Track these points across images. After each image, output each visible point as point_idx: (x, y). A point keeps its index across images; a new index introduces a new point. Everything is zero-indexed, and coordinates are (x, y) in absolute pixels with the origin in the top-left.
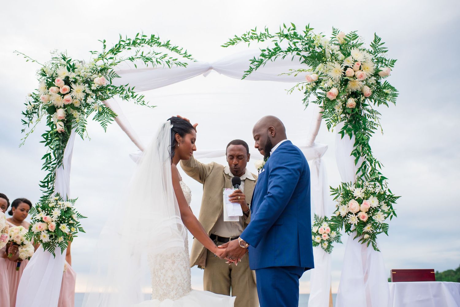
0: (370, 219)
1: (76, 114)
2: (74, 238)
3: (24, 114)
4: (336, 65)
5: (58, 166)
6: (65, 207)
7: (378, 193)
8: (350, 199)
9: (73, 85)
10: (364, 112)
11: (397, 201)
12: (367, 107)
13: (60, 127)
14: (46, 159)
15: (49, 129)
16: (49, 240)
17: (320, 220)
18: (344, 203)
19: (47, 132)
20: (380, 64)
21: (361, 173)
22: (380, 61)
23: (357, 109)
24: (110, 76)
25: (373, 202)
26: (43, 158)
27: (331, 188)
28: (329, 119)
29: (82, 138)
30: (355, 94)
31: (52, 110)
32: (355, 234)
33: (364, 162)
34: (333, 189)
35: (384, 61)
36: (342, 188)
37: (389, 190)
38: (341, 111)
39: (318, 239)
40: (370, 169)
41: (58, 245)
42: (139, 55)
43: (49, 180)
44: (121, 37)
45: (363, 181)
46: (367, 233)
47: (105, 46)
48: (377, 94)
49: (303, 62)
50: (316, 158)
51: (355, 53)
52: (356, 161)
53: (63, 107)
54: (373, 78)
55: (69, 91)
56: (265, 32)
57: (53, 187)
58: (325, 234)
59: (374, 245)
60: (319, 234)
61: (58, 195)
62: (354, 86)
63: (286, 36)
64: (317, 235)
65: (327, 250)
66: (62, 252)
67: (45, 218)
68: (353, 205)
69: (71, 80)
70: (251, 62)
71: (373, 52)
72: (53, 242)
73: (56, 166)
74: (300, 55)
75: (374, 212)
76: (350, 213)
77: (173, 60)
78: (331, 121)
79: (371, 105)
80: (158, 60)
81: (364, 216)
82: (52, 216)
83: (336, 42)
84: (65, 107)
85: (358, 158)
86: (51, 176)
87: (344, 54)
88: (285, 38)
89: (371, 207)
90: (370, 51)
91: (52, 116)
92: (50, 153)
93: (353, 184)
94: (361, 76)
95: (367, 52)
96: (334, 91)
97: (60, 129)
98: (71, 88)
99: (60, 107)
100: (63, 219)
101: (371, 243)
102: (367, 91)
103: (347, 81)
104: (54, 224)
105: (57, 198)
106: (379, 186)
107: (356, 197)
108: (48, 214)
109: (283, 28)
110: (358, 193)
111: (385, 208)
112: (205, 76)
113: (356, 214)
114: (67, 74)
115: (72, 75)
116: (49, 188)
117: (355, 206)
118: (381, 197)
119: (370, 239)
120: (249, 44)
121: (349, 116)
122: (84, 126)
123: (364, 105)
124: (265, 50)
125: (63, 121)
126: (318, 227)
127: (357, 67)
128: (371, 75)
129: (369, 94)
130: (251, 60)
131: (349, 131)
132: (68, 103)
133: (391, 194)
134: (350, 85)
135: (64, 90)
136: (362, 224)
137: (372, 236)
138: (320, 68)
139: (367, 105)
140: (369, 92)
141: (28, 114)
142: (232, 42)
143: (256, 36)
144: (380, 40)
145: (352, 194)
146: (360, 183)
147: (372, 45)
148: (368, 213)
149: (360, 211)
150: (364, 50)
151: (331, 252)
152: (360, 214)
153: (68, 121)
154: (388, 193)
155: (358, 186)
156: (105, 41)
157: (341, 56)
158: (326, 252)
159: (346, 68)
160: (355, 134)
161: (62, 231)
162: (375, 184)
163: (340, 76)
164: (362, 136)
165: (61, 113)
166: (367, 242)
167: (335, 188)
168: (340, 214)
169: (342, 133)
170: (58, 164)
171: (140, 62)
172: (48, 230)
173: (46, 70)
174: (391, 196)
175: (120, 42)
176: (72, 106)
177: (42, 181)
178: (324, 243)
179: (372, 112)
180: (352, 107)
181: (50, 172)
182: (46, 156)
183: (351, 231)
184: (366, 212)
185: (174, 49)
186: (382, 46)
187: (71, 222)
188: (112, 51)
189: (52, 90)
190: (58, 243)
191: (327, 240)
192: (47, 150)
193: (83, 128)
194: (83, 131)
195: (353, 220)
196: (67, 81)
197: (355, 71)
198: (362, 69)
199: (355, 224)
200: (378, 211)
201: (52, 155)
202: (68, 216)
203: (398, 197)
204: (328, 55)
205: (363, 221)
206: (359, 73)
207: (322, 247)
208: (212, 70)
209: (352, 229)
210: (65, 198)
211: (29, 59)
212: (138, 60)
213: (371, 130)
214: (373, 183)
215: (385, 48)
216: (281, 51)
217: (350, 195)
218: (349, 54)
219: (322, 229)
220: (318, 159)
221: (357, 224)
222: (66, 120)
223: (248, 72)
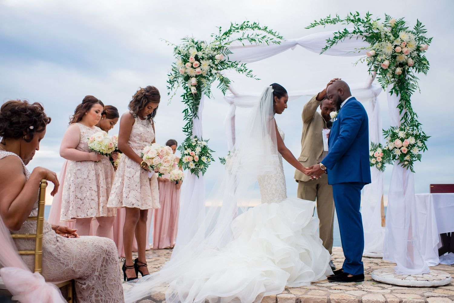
0: (409, 152)
1: (204, 80)
2: (209, 165)
3: (168, 82)
4: (388, 44)
5: (194, 117)
6: (203, 145)
7: (415, 134)
8: (396, 139)
9: (201, 61)
10: (408, 76)
11: (428, 139)
12: (410, 73)
13: (194, 90)
14: (185, 112)
15: (186, 92)
16: (195, 167)
17: (375, 146)
18: (392, 141)
19: (184, 94)
20: (421, 42)
21: (404, 121)
22: (421, 39)
23: (402, 76)
24: (226, 53)
25: (411, 140)
26: (183, 112)
27: (383, 130)
28: (382, 82)
29: (209, 98)
30: (401, 65)
31: (187, 78)
32: (399, 161)
33: (406, 113)
34: (385, 131)
35: (424, 39)
36: (390, 131)
37: (423, 132)
38: (391, 76)
39: (374, 161)
40: (410, 118)
41: (200, 170)
42: (245, 36)
43: (188, 127)
44: (232, 25)
45: (405, 126)
46: (407, 161)
47: (220, 30)
48: (418, 64)
49: (364, 41)
50: (372, 97)
51: (402, 34)
52: (401, 112)
53: (195, 76)
54: (415, 52)
55: (199, 65)
56: (337, 18)
57: (191, 131)
58: (379, 157)
59: (412, 168)
60: (374, 157)
61: (196, 137)
62: (401, 59)
63: (352, 21)
64: (373, 158)
65: (380, 170)
66: (203, 175)
67: (192, 153)
68: (398, 142)
69: (199, 57)
70: (327, 41)
71: (416, 33)
72: (197, 169)
73: (193, 117)
74: (362, 35)
75: (411, 147)
76: (395, 148)
77: (271, 39)
78: (384, 83)
79: (413, 71)
80: (260, 40)
81: (405, 150)
82: (195, 152)
83: (389, 25)
84: (196, 76)
85: (402, 110)
86: (190, 124)
87: (394, 36)
88: (352, 22)
89: (410, 144)
90: (414, 32)
91: (186, 82)
92: (188, 109)
93: (398, 128)
94: (407, 52)
95: (412, 33)
96: (387, 63)
97: (194, 92)
98: (201, 63)
99: (193, 77)
100: (203, 153)
101: (409, 167)
102: (411, 62)
103: (396, 56)
104: (197, 157)
105: (196, 139)
106: (416, 130)
107: (399, 137)
108: (192, 151)
109: (349, 15)
110: (401, 134)
111: (420, 144)
112: (293, 49)
113: (400, 148)
114: (196, 53)
115: (200, 54)
116: (189, 132)
117: (399, 143)
118: (417, 137)
119: (409, 165)
120: (325, 27)
121: (397, 80)
122: (209, 89)
123: (408, 72)
124: (336, 33)
125: (195, 86)
126: (374, 151)
127: (404, 46)
128: (414, 50)
129: (412, 64)
130: (327, 40)
131: (396, 90)
132: (199, 74)
133: (424, 135)
134: (398, 59)
135: (196, 65)
136: (403, 155)
137: (410, 163)
138: (377, 46)
139: (410, 72)
140: (412, 63)
141: (171, 82)
142: (312, 25)
143: (330, 21)
144: (421, 24)
145: (397, 135)
146: (403, 127)
147: (415, 28)
148: (407, 148)
149: (402, 146)
150: (409, 32)
151: (384, 171)
152: (402, 148)
153: (199, 87)
154: (422, 134)
155: (401, 130)
156: (221, 28)
157: (392, 38)
158: (380, 171)
159: (396, 46)
160: (400, 93)
161: (202, 161)
162: (413, 128)
163: (391, 52)
164: (405, 95)
165: (194, 81)
166: (407, 167)
167: (386, 130)
168: (389, 148)
169: (392, 92)
170: (194, 116)
171: (246, 42)
172: (194, 161)
173: (181, 50)
174: (425, 136)
175: (231, 28)
176: (201, 76)
177: (184, 127)
178: (378, 164)
179: (413, 77)
180: (399, 74)
181: (189, 121)
182: (185, 111)
183: (395, 159)
184: (407, 147)
185: (270, 32)
186: (423, 28)
187: (208, 155)
188: (226, 34)
189: (187, 65)
190: (200, 169)
191: (380, 162)
192: (186, 106)
193: (209, 90)
194: (210, 93)
195: (398, 152)
196: (197, 58)
197: (402, 48)
198: (407, 47)
199: (399, 155)
200: (415, 146)
201: (189, 110)
202: (205, 151)
203: (429, 137)
204: (383, 36)
205: (404, 153)
206: (405, 50)
207: (377, 167)
208: (298, 45)
209: (396, 158)
210: (200, 139)
211: (169, 43)
212: (244, 40)
213: (412, 89)
214: (412, 127)
215: (425, 30)
216: (349, 34)
217: (396, 136)
218: (398, 36)
219: (376, 154)
220: (374, 98)
221: (400, 155)
222: (197, 85)
223: (324, 49)
